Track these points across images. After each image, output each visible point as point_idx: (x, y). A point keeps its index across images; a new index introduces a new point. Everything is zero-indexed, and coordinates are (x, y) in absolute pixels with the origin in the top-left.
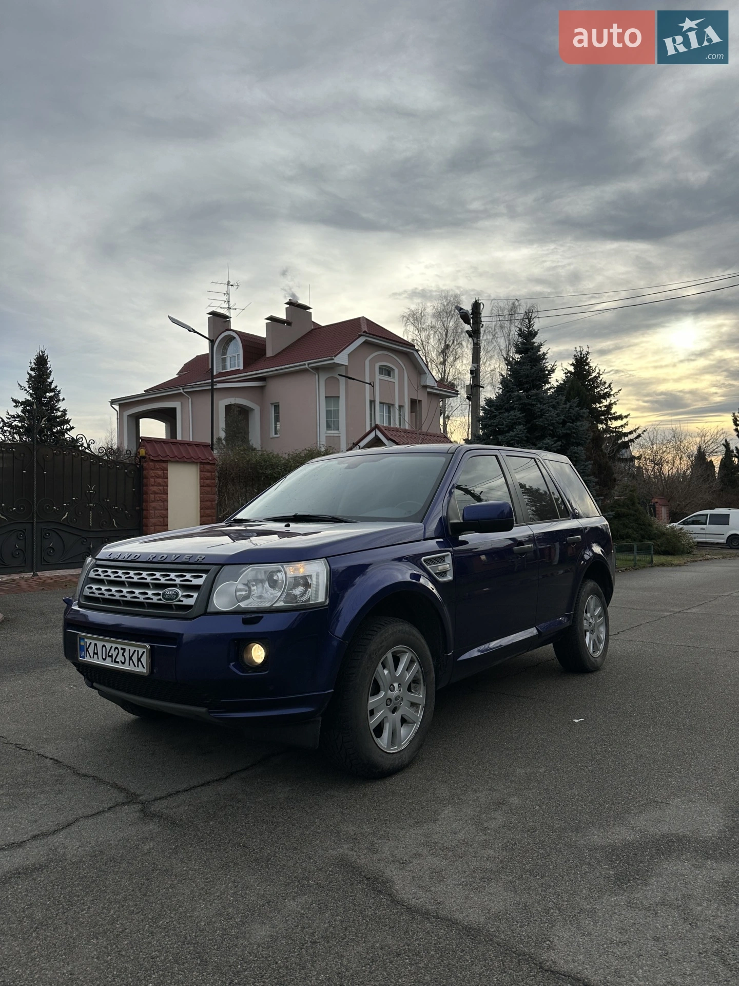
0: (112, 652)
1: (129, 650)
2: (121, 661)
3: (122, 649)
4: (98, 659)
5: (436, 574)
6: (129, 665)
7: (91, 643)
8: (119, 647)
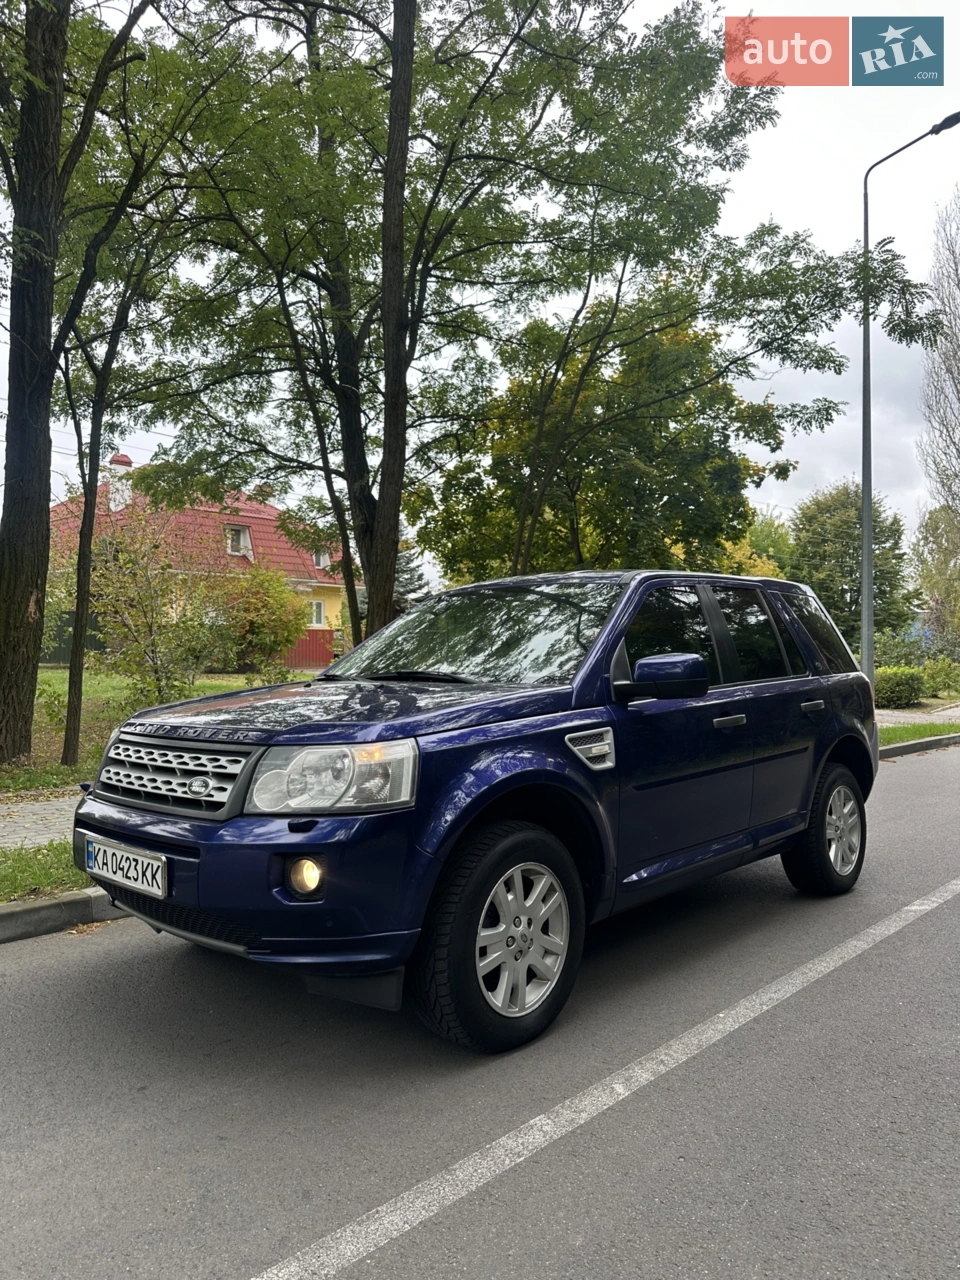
0: (123, 862)
1: (143, 862)
2: (133, 877)
3: (134, 860)
4: (108, 871)
5: (589, 759)
6: (143, 883)
7: (100, 848)
8: (131, 857)
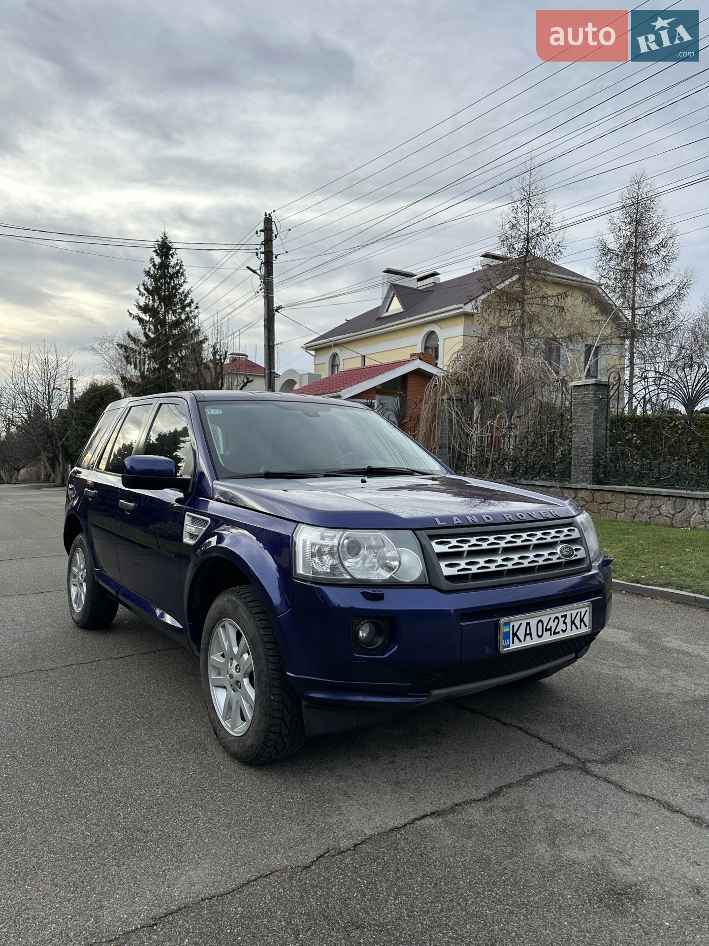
0: (551, 623)
1: (571, 614)
2: (562, 630)
3: (562, 616)
4: (532, 639)
6: (572, 630)
7: (521, 624)
8: (559, 615)
